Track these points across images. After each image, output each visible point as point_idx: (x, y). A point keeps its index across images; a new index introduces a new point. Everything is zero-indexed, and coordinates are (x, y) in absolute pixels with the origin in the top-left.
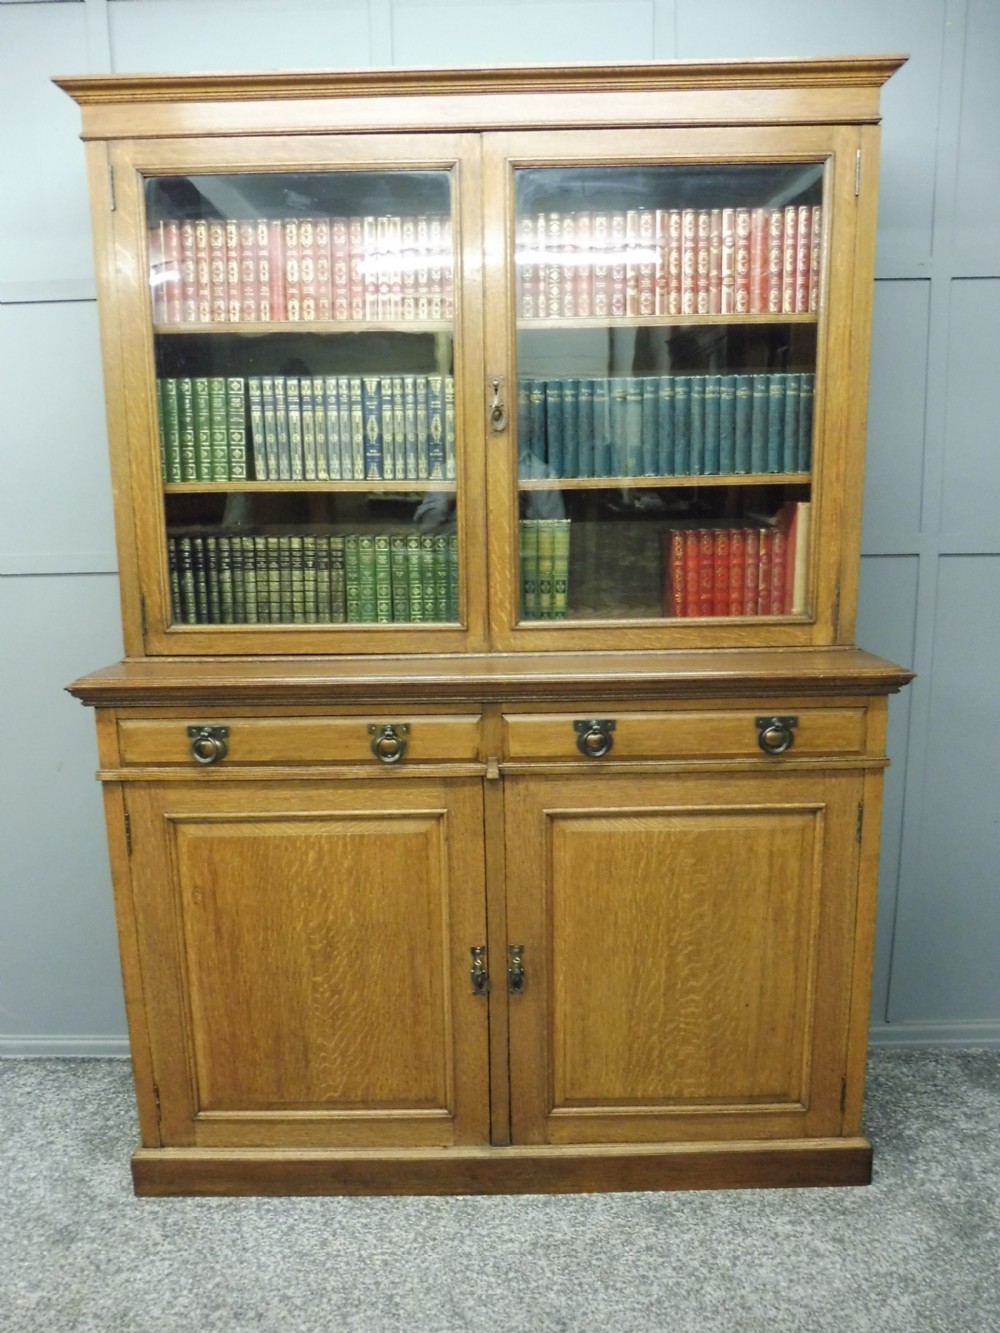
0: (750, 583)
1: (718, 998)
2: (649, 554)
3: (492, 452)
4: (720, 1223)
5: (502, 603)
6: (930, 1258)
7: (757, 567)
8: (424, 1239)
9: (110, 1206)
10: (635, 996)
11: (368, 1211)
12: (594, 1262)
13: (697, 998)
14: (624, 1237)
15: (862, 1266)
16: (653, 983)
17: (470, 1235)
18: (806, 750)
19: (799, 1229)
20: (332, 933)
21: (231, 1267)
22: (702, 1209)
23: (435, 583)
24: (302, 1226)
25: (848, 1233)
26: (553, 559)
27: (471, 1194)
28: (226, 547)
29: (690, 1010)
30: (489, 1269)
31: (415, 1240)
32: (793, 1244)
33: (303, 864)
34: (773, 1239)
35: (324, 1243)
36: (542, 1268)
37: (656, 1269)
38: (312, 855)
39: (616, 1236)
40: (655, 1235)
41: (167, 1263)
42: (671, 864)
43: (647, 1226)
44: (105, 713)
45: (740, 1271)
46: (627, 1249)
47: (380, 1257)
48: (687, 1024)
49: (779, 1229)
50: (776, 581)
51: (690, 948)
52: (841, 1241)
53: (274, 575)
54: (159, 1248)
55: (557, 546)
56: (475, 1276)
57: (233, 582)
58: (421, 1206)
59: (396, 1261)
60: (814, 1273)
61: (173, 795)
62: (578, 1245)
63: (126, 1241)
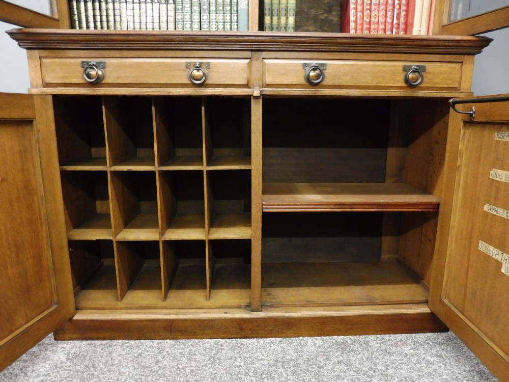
0: (389, 20)
2: (334, 13)
4: (376, 350)
7: (393, 11)
8: (214, 359)
11: (183, 346)
12: (310, 369)
14: (325, 357)
17: (240, 357)
19: (417, 352)
21: (104, 374)
22: (365, 343)
23: (224, 13)
24: (146, 354)
27: (240, 338)
30: (251, 374)
31: (209, 360)
32: (416, 359)
34: (406, 357)
35: (158, 362)
36: (281, 373)
37: (345, 372)
39: (321, 357)
40: (341, 356)
41: (66, 372)
43: (336, 352)
45: (390, 372)
46: (327, 362)
47: (189, 368)
49: (407, 352)
50: (402, 20)
53: (137, 6)
54: (63, 364)
56: (243, 377)
57: (114, 10)
58: (212, 344)
59: (198, 370)
60: (431, 371)
62: (300, 361)
63: (45, 361)
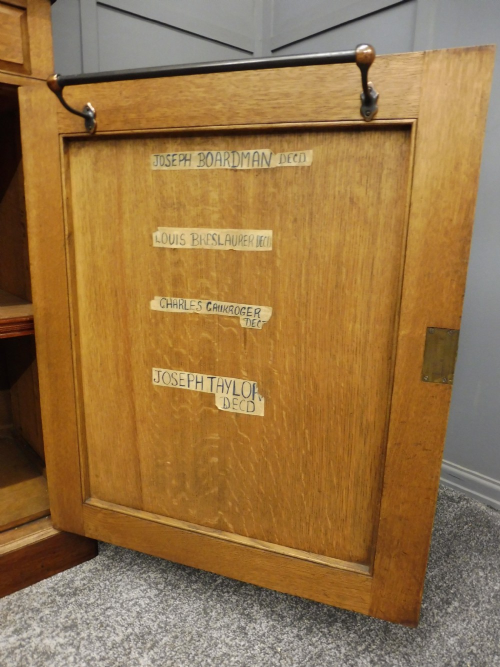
6: (162, 602)
15: (98, 644)
25: (79, 615)
52: (74, 626)
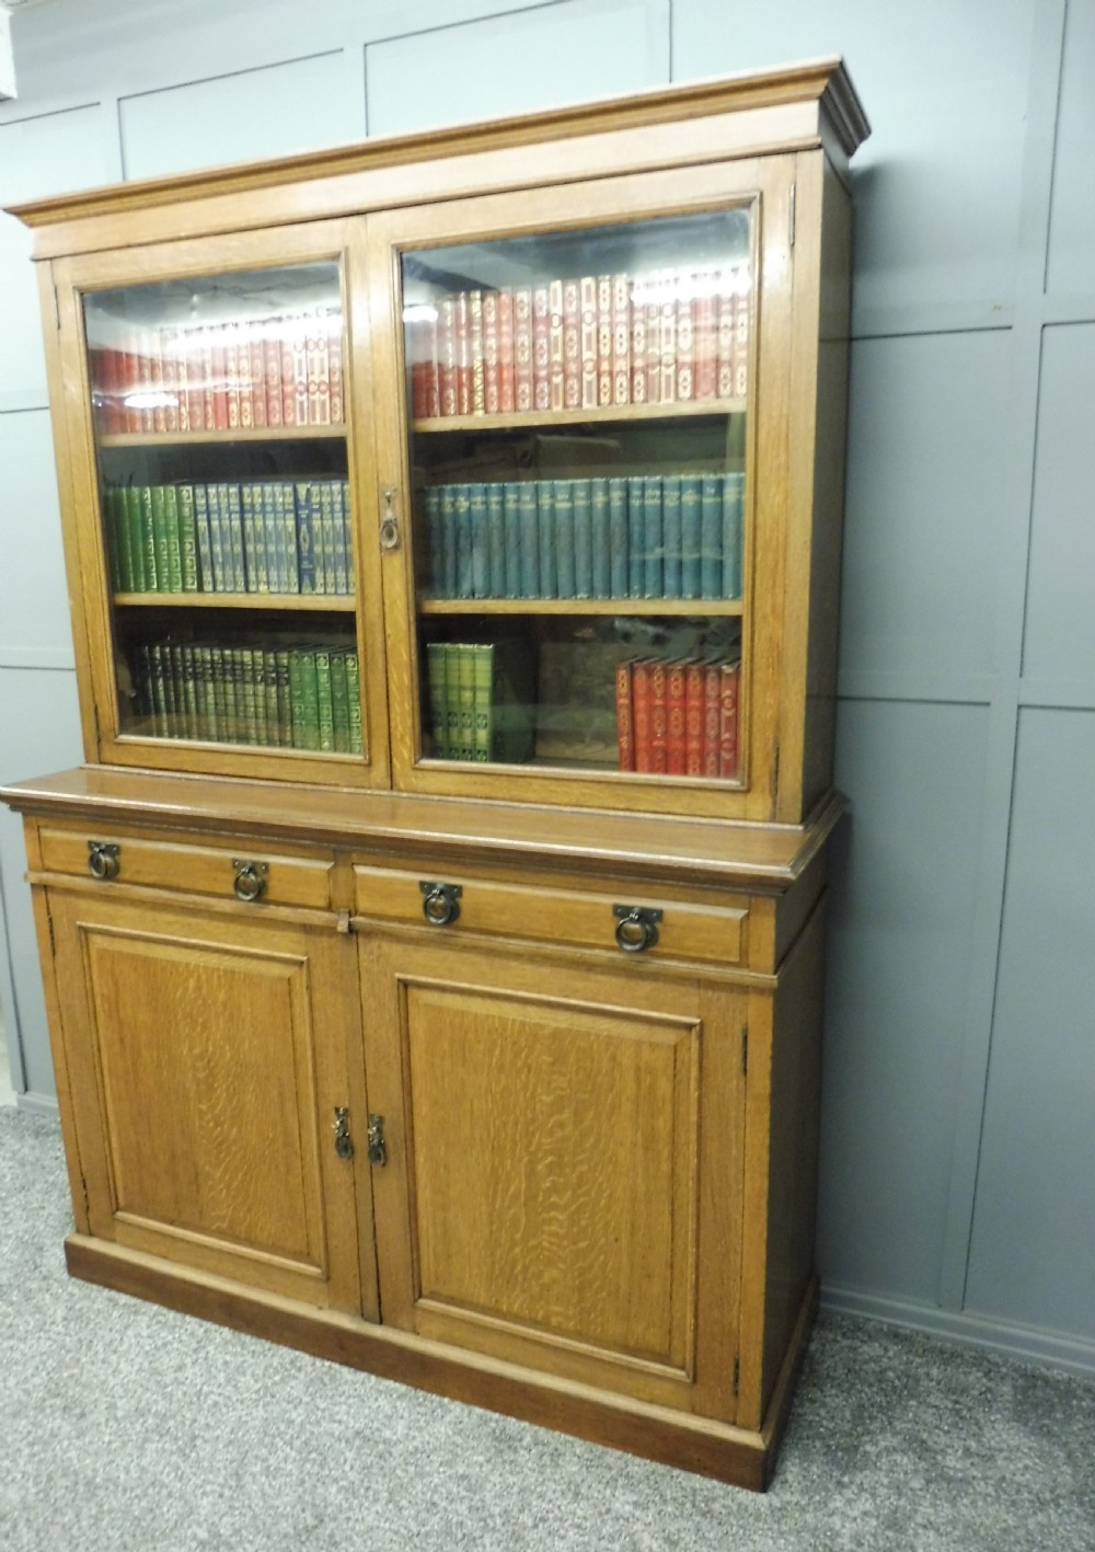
0: (711, 732)
1: (583, 1223)
3: (387, 571)
4: (558, 1477)
5: (402, 737)
7: (720, 712)
8: (265, 1393)
9: (45, 1278)
10: (494, 1199)
11: (239, 1349)
13: (561, 1217)
14: (449, 1457)
16: (512, 1189)
17: (308, 1404)
18: (674, 951)
19: (638, 1514)
20: (212, 1064)
21: (93, 1364)
22: (552, 1456)
24: (176, 1345)
26: (474, 689)
27: (341, 1364)
28: (189, 657)
29: (553, 1228)
31: (257, 1392)
32: (618, 1528)
33: (186, 989)
34: (601, 1514)
36: (346, 1460)
37: (452, 1501)
38: (192, 983)
39: (442, 1453)
42: (527, 1057)
43: (481, 1454)
44: (33, 819)
45: (536, 1534)
46: (442, 1470)
47: (216, 1397)
48: (551, 1243)
51: (550, 1159)
52: (675, 1543)
53: (230, 687)
54: (53, 1327)
55: (478, 674)
56: (281, 1444)
57: (196, 692)
58: (288, 1360)
59: (226, 1405)
61: (83, 904)
62: (399, 1449)
63: (35, 1313)
